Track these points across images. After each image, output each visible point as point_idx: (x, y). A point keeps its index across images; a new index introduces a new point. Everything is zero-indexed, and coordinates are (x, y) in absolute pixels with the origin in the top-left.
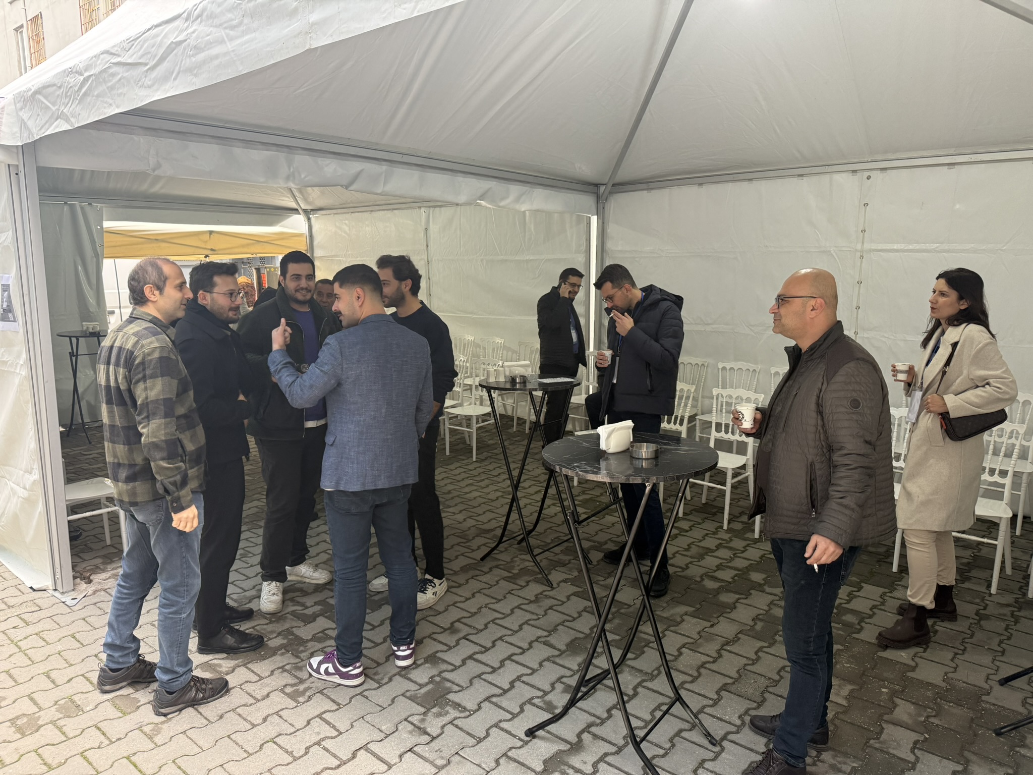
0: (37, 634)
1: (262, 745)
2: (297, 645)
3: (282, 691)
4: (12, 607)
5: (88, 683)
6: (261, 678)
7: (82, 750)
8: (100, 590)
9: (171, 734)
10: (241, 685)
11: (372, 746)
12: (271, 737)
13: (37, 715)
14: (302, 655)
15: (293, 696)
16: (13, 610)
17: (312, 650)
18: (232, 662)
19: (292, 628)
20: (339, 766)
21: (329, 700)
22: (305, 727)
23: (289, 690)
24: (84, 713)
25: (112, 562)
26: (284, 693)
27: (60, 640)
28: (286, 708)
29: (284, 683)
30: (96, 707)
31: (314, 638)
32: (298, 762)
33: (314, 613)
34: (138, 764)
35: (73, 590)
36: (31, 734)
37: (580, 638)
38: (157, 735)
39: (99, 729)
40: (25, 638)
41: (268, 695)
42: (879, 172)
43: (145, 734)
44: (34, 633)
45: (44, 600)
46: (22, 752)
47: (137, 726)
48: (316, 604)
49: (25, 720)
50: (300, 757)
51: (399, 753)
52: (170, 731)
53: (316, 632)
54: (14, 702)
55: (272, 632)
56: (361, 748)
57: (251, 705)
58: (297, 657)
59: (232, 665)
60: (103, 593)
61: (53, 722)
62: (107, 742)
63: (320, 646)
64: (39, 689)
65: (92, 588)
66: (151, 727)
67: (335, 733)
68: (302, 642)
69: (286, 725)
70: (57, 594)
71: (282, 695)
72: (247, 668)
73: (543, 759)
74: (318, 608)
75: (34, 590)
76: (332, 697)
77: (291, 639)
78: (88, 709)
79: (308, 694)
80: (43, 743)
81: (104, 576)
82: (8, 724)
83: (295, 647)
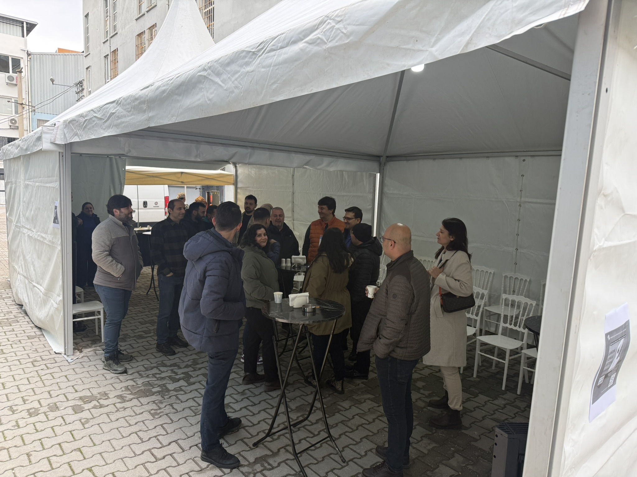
0: (50, 374)
1: (130, 434)
2: (165, 392)
3: (150, 412)
4: (44, 360)
5: (65, 398)
6: (142, 405)
7: (52, 426)
8: (85, 356)
9: (93, 424)
10: (132, 407)
11: (179, 441)
12: (136, 431)
13: (39, 409)
14: (166, 397)
15: (153, 415)
16: (44, 361)
17: (171, 395)
18: (132, 396)
19: (166, 384)
20: (161, 448)
21: (169, 419)
22: (153, 429)
23: (153, 412)
24: (59, 410)
25: (96, 343)
26: (150, 413)
27: (59, 377)
28: (148, 420)
29: (151, 408)
30: (65, 408)
31: (175, 390)
32: (144, 443)
33: (179, 378)
34: (74, 435)
35: (73, 355)
36: (34, 416)
37: (305, 405)
38: (86, 424)
39: (63, 418)
40: (45, 375)
41: (142, 413)
42: (530, 157)
43: (82, 423)
44: (49, 373)
45: (58, 358)
46: (28, 423)
47: (79, 419)
48: (183, 373)
49: (33, 410)
50: (145, 442)
51: (190, 446)
52: (92, 423)
53: (177, 387)
54: (31, 402)
55: (156, 384)
56: (174, 441)
57: (133, 416)
58: (163, 397)
59: (131, 398)
60: (86, 358)
61: (45, 413)
62: (64, 424)
63: (176, 393)
64: (44, 398)
65: (82, 355)
66: (85, 420)
67: (165, 433)
68: (168, 390)
69: (145, 427)
70: (65, 356)
71: (149, 414)
72: (138, 400)
73: (256, 457)
74: (182, 375)
75: (56, 353)
76: (171, 417)
77: (164, 389)
78: (61, 409)
79: (161, 414)
80: (38, 421)
81: (89, 350)
82: (26, 411)
83: (164, 393)
